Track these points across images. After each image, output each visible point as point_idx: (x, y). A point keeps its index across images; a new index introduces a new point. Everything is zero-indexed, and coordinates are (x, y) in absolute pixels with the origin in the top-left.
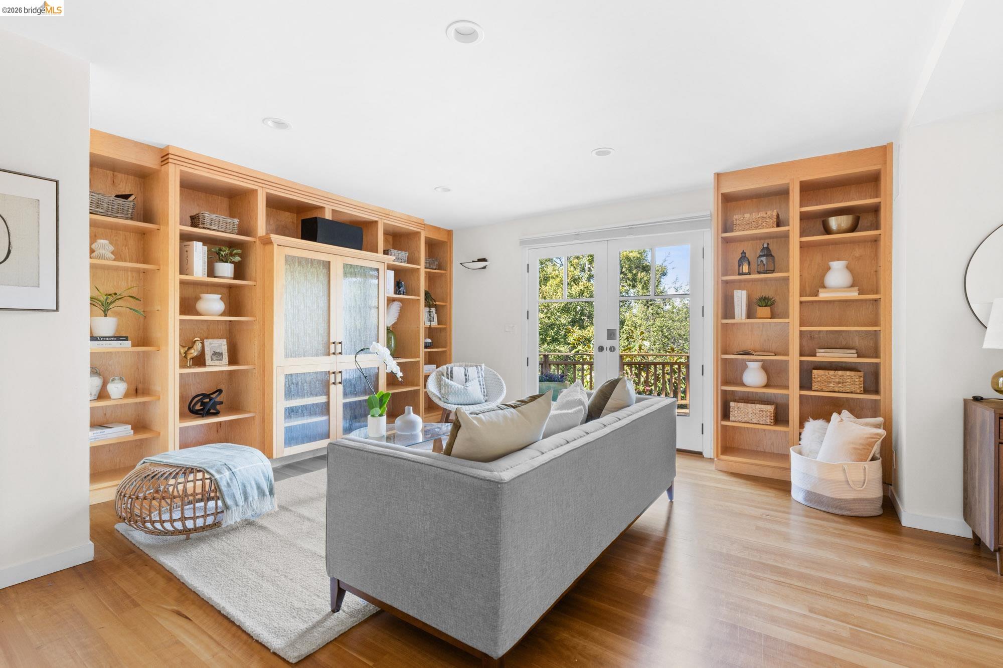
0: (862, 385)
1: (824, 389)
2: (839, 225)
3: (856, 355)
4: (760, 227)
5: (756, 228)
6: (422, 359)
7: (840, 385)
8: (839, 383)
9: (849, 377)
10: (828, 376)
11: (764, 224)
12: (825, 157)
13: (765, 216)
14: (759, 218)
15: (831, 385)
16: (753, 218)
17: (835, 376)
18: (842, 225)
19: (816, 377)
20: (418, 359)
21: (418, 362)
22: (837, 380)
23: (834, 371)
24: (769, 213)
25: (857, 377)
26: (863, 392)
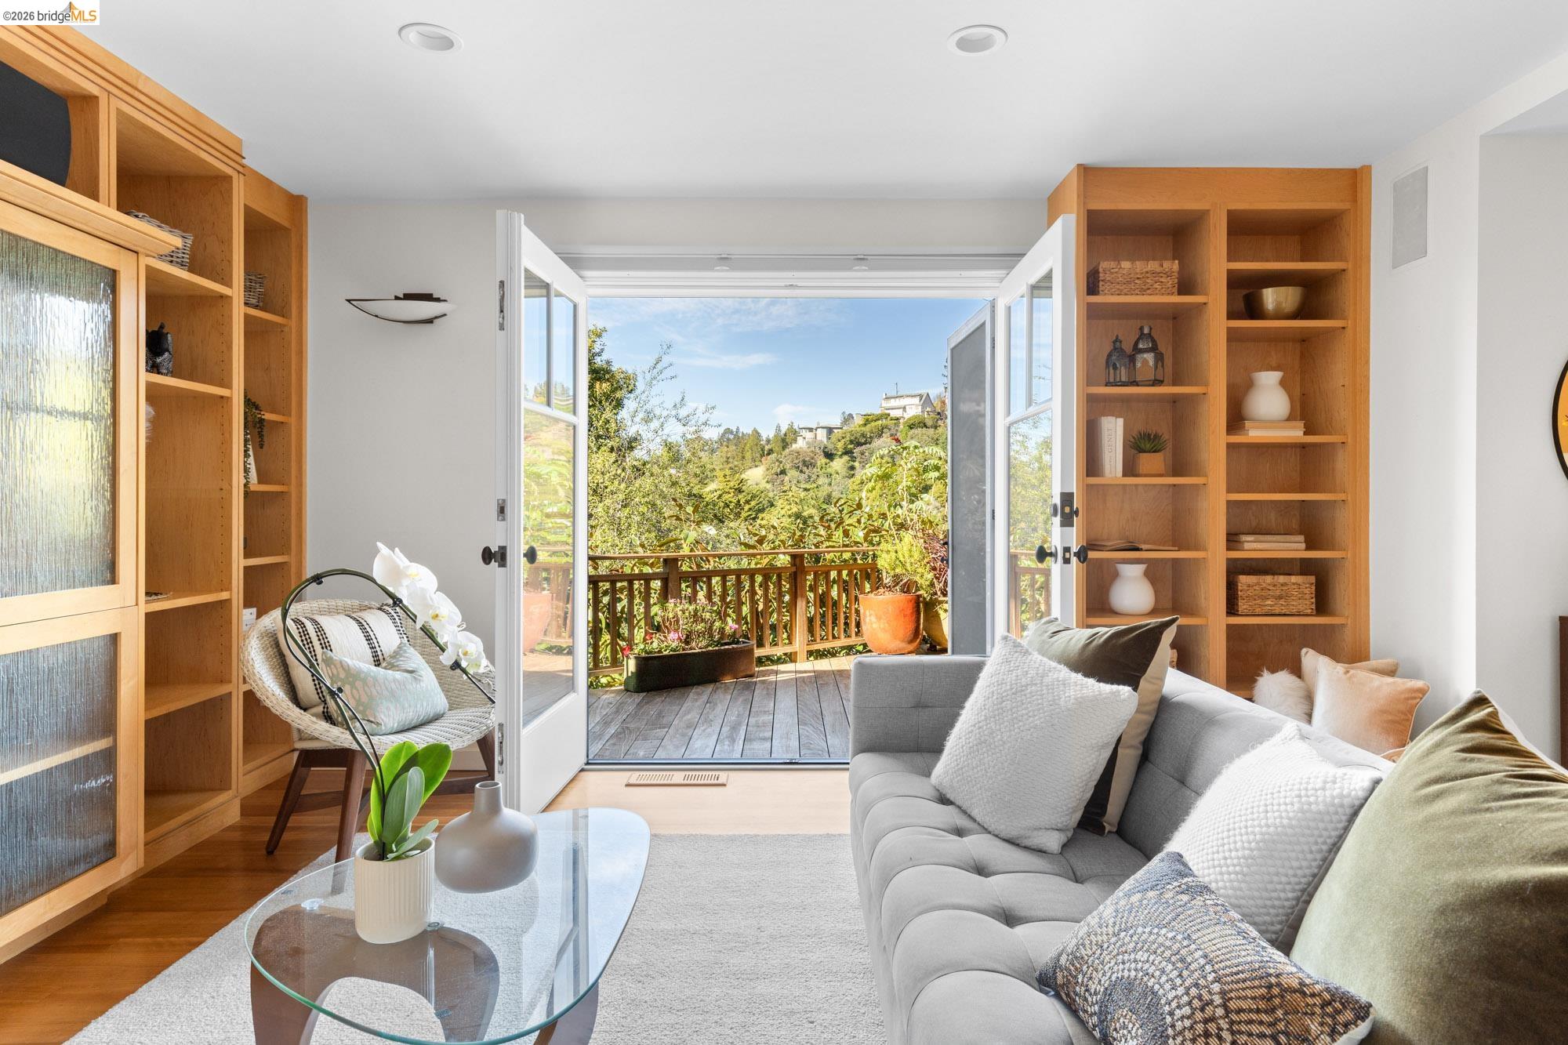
0: (1314, 600)
1: (1258, 611)
2: (1278, 304)
3: (1303, 546)
4: (1148, 291)
5: (1143, 292)
6: (236, 592)
7: (1282, 602)
8: (1280, 597)
9: (1295, 587)
10: (1264, 585)
11: (1156, 286)
12: (1269, 171)
13: (1159, 269)
14: (1147, 272)
15: (1269, 602)
16: (1138, 271)
17: (1274, 586)
18: (1284, 305)
19: (1245, 588)
20: (224, 595)
21: (228, 601)
22: (1278, 593)
23: (1272, 577)
24: (1167, 264)
25: (1307, 585)
26: (1315, 613)
